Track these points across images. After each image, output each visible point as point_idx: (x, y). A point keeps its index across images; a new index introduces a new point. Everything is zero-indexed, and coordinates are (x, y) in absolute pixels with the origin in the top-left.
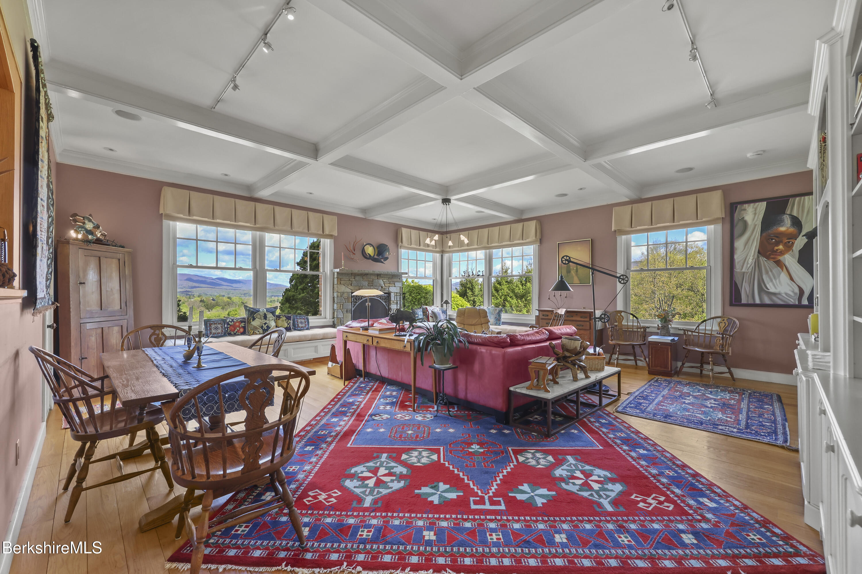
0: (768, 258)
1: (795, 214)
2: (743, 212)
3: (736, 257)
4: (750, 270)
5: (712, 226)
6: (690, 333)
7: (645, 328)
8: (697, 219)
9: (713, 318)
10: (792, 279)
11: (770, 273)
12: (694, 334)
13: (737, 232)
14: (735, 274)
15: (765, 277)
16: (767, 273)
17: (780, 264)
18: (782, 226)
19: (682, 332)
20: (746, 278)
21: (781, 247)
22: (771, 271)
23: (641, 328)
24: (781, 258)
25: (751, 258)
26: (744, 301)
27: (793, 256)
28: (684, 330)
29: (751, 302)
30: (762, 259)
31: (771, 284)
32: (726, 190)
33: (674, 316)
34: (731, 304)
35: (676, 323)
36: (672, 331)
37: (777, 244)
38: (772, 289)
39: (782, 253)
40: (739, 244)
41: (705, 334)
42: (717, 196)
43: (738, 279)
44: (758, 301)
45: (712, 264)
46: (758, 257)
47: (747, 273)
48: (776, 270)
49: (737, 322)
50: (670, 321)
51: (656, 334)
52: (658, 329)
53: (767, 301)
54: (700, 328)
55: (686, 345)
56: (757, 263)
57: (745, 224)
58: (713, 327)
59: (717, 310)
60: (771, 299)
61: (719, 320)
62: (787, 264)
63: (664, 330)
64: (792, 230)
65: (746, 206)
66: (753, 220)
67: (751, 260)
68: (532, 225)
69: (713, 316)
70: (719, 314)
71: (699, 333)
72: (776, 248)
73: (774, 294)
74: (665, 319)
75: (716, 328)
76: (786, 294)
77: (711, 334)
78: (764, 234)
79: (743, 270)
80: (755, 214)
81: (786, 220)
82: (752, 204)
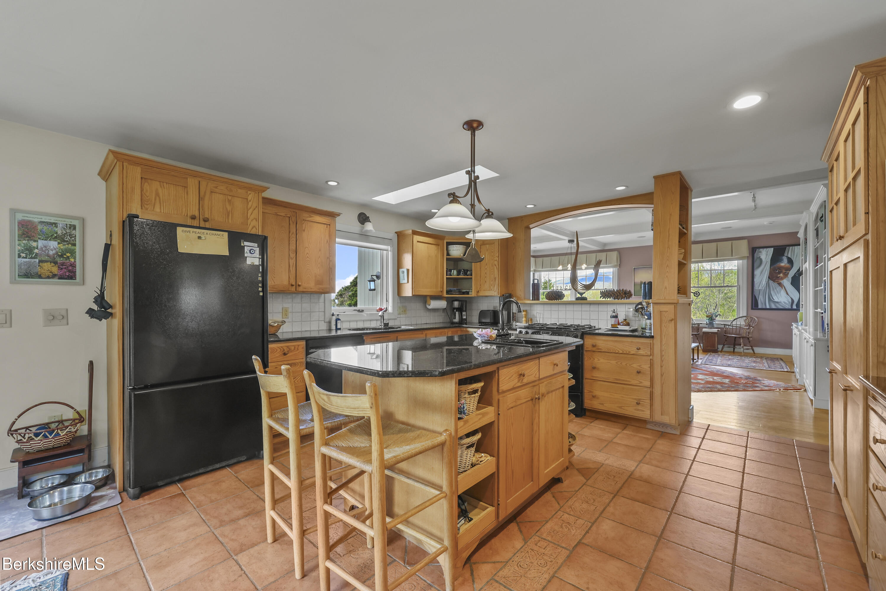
0: (774, 281)
1: (789, 256)
2: (760, 253)
3: (755, 280)
4: (764, 288)
5: (741, 261)
6: (727, 327)
7: (699, 324)
8: (732, 256)
9: (741, 317)
10: (787, 294)
11: (775, 290)
12: (730, 327)
13: (756, 265)
14: (755, 290)
15: (772, 292)
16: (773, 290)
17: (780, 284)
18: (782, 263)
19: (723, 326)
20: (761, 292)
21: (781, 275)
22: (776, 289)
23: (695, 324)
24: (781, 281)
25: (764, 281)
26: (760, 307)
27: (788, 281)
28: (724, 325)
29: (764, 307)
30: (771, 282)
31: (775, 296)
32: (750, 239)
33: (716, 316)
34: (752, 309)
35: (718, 320)
36: (715, 326)
37: (779, 273)
38: (776, 300)
39: (782, 279)
40: (757, 272)
41: (736, 327)
42: (745, 243)
43: (756, 293)
44: (768, 307)
45: (741, 283)
46: (768, 281)
47: (762, 290)
48: (779, 288)
49: (756, 319)
50: (714, 319)
51: (705, 328)
52: (707, 325)
53: (773, 307)
54: (733, 323)
55: (726, 334)
56: (768, 284)
57: (761, 260)
58: (741, 322)
59: (743, 312)
60: (776, 306)
61: (745, 318)
62: (785, 285)
63: (711, 325)
64: (788, 265)
65: (761, 250)
66: (766, 258)
67: (764, 282)
68: (615, 254)
69: (741, 316)
70: (745, 315)
71: (733, 326)
72: (779, 275)
73: (777, 302)
74: (711, 318)
75: (743, 323)
76: (784, 302)
77: (740, 327)
78: (772, 267)
79: (760, 288)
80: (767, 255)
81: (784, 260)
82: (765, 249)
